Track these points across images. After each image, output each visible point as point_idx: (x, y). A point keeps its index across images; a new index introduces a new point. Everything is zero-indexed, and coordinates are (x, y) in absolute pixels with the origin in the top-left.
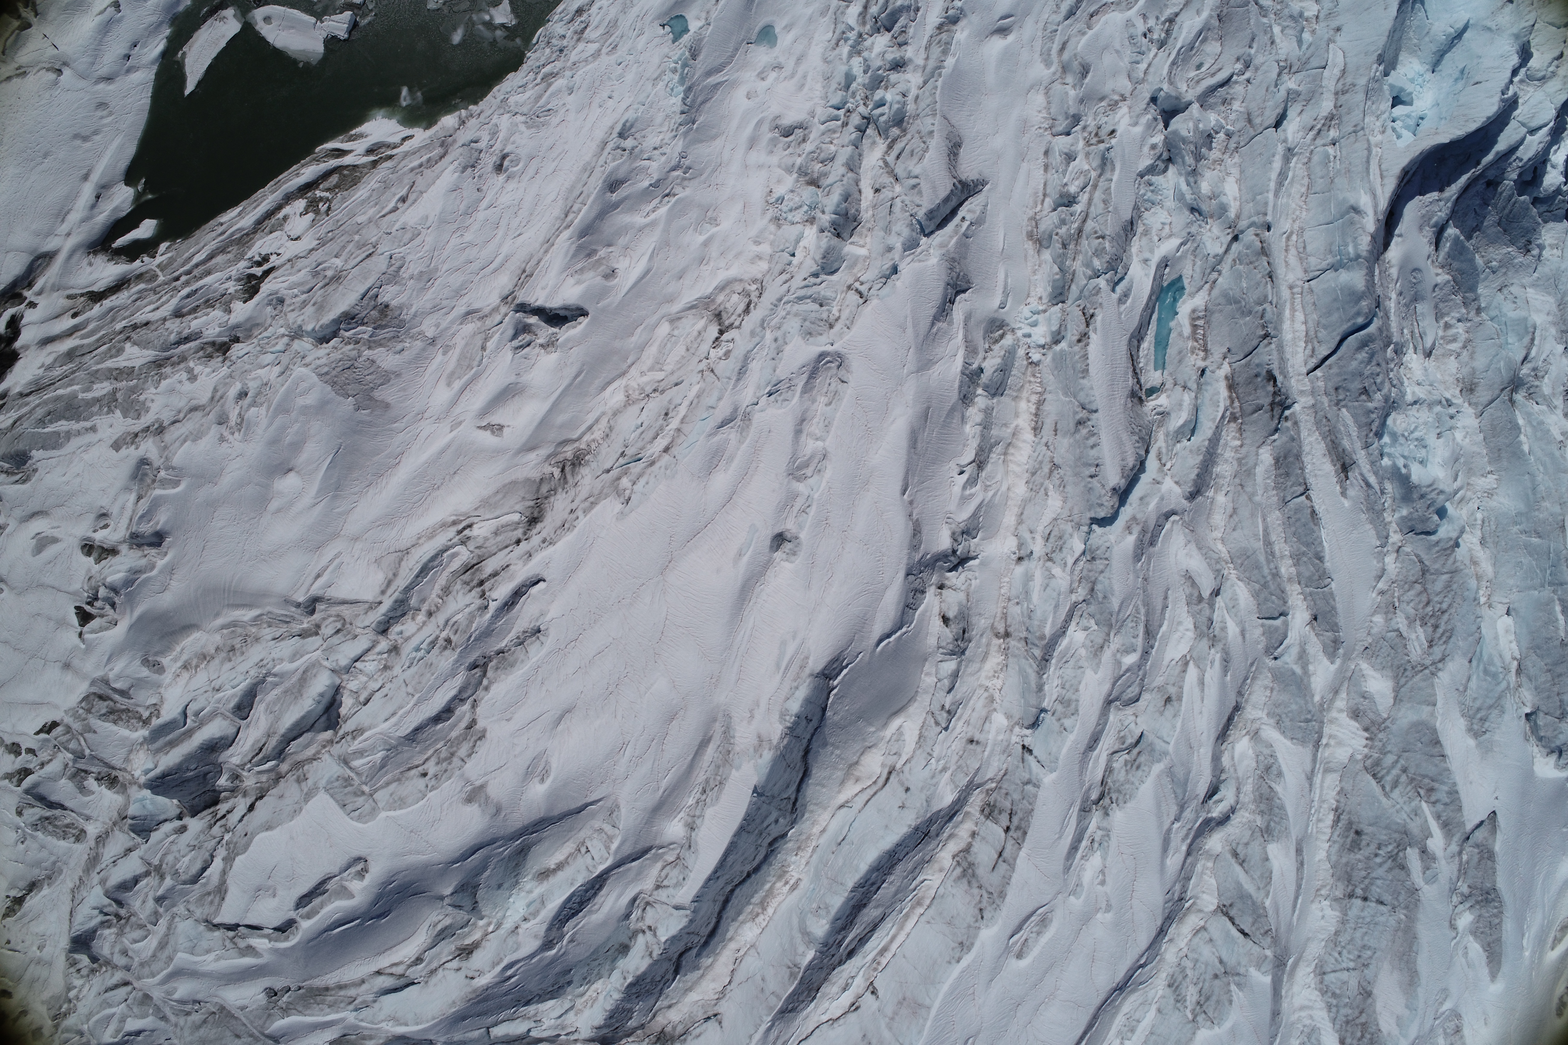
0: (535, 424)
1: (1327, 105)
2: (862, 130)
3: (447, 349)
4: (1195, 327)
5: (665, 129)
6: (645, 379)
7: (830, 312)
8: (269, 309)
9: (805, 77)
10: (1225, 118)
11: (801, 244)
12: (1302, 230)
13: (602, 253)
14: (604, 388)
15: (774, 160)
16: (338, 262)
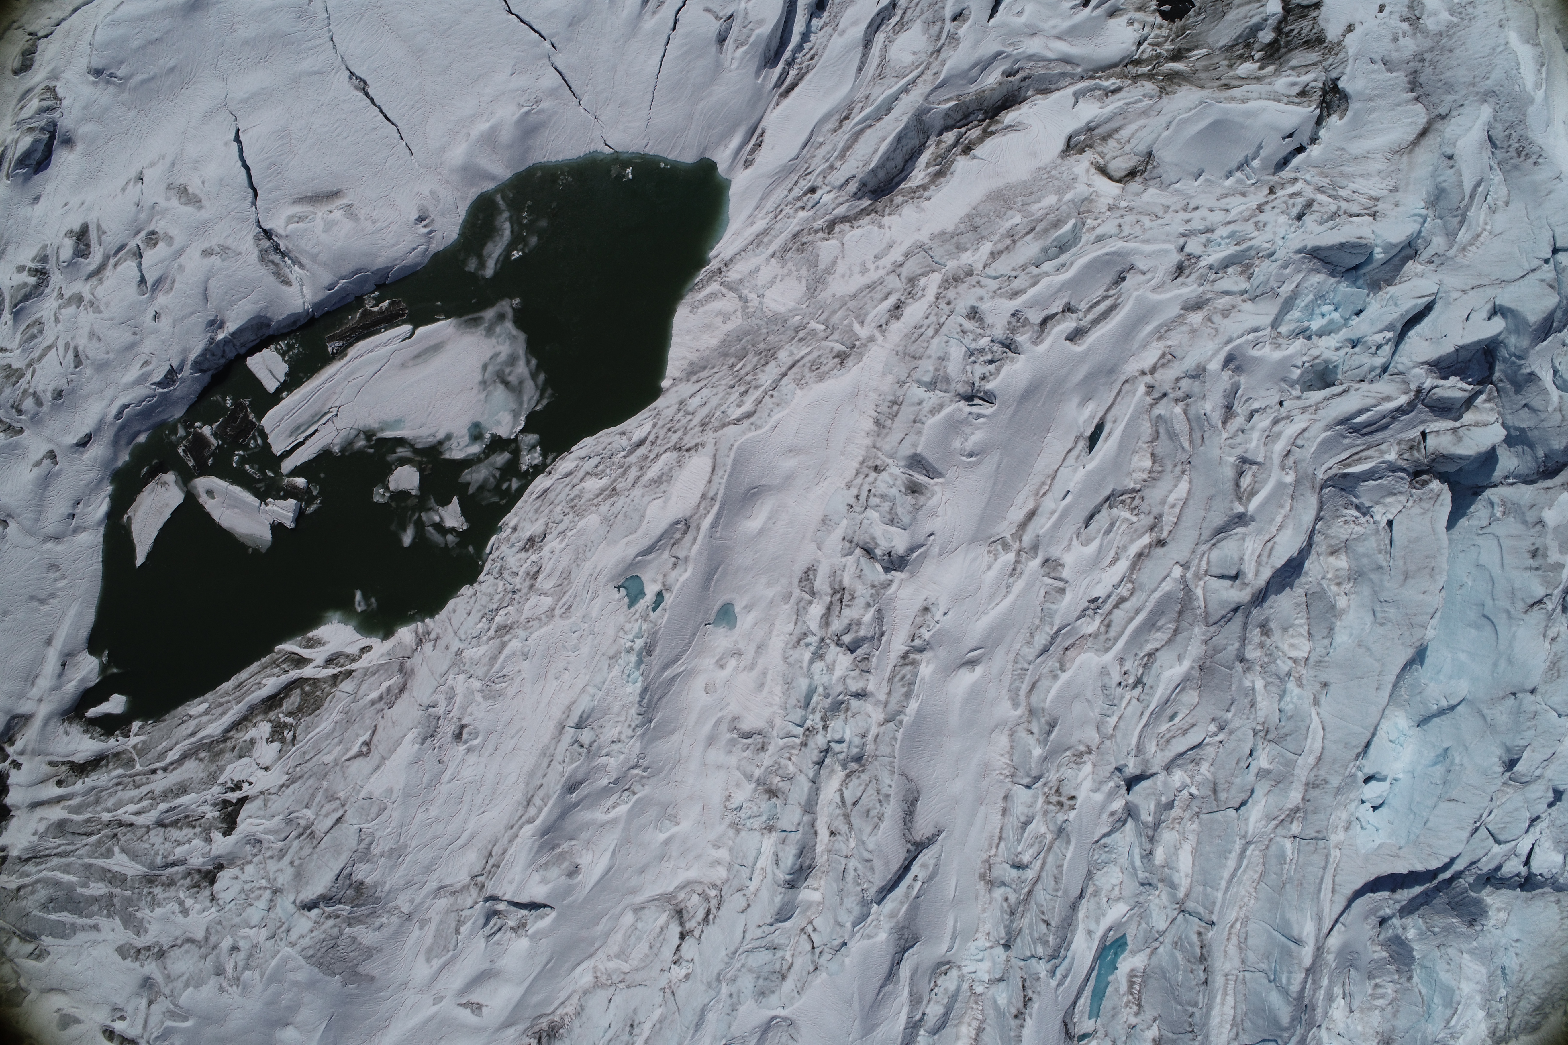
0: (511, 1007)
1: (1295, 796)
2: (820, 763)
3: (423, 923)
4: (1131, 983)
5: (622, 719)
6: (612, 965)
7: (783, 958)
8: (248, 847)
9: (765, 674)
10: (1192, 777)
11: (759, 865)
12: (1247, 918)
13: (565, 846)
14: (574, 969)
15: (733, 760)
16: (309, 813)
